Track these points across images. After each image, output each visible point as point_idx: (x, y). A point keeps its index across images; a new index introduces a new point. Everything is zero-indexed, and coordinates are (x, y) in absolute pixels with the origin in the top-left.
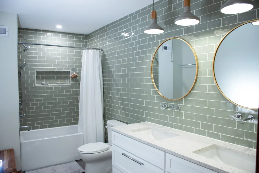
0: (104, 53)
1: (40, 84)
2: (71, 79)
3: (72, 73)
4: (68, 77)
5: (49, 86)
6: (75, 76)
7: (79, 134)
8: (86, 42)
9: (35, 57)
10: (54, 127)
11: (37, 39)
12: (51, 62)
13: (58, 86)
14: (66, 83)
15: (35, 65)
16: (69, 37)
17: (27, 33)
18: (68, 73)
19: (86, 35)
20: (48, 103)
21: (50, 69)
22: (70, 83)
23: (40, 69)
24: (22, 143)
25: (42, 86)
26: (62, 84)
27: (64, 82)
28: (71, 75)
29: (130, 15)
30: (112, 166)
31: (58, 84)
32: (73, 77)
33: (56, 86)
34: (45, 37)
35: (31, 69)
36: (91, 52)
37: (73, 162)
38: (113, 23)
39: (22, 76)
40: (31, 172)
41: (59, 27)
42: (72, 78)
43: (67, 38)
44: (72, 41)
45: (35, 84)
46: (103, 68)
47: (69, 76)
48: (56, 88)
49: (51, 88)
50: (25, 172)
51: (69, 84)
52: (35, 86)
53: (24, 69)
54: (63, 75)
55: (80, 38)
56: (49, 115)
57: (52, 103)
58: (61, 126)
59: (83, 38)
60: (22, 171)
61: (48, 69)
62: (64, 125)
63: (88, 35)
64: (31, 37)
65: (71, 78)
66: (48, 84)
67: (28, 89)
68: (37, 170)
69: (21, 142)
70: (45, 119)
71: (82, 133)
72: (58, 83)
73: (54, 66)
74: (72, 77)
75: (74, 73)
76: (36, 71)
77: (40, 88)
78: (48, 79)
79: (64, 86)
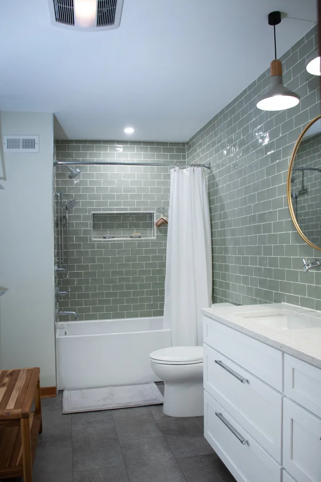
0: (211, 172)
1: (101, 238)
2: (155, 227)
3: (158, 216)
4: (150, 226)
5: (115, 241)
6: (163, 223)
7: (164, 330)
8: (184, 157)
9: (92, 190)
10: (123, 317)
11: (95, 158)
12: (118, 197)
13: (131, 240)
14: (148, 236)
15: (92, 204)
16: (152, 150)
17: (78, 148)
18: (151, 216)
19: (184, 144)
20: (114, 273)
21: (117, 210)
22: (154, 236)
23: (100, 210)
24: (58, 339)
25: (104, 241)
26: (140, 237)
27: (143, 234)
28: (155, 221)
29: (250, 87)
30: (204, 389)
31: (132, 237)
32: (159, 223)
33: (129, 240)
34: (109, 152)
35: (85, 211)
36: (187, 172)
37: (150, 384)
38: (223, 110)
39: (69, 223)
40: (72, 391)
41: (129, 131)
42: (158, 226)
43: (148, 152)
44: (158, 156)
45: (90, 237)
46: (210, 202)
47: (154, 222)
48: (127, 244)
49: (119, 245)
50: (63, 390)
51: (153, 238)
52: (90, 241)
53: (72, 211)
54: (142, 220)
55: (171, 150)
56: (115, 294)
57: (121, 273)
58: (136, 316)
59: (179, 150)
60: (58, 389)
61: (113, 210)
62: (143, 315)
63: (187, 143)
64: (85, 155)
65: (156, 225)
66: (114, 238)
67: (79, 246)
68: (84, 391)
69: (57, 337)
70: (108, 302)
71: (169, 330)
72: (132, 235)
73: (125, 203)
74: (157, 223)
75: (162, 217)
76: (94, 214)
77: (100, 246)
78: (114, 228)
79: (142, 240)
